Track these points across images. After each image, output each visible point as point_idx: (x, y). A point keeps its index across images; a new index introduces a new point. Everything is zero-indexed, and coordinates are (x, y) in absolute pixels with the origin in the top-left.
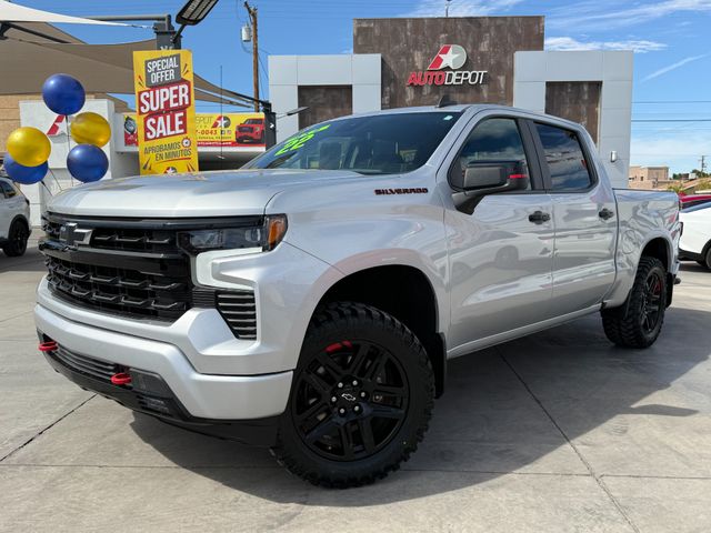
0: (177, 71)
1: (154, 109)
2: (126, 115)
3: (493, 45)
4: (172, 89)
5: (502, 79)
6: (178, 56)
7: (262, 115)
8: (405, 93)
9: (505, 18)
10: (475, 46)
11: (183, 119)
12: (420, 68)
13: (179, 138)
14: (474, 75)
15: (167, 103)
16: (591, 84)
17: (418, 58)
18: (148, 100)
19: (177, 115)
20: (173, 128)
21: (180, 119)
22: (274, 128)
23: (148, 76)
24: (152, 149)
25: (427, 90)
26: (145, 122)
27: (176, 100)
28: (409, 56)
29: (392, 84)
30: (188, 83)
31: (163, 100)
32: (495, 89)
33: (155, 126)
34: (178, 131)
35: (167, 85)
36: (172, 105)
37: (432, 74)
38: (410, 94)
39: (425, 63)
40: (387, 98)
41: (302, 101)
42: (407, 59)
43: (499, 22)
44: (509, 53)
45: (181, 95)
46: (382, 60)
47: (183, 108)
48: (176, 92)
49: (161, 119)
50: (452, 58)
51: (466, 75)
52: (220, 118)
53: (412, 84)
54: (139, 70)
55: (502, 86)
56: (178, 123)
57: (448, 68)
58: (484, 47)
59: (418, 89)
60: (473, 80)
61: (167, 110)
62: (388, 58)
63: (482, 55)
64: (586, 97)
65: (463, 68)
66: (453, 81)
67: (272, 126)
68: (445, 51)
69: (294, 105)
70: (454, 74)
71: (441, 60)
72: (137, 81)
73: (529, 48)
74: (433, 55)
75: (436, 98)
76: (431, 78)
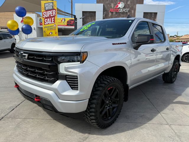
0: (53, 6)
1: (47, 16)
2: (40, 18)
3: (131, 2)
4: (51, 11)
5: (133, 11)
6: (53, 2)
7: (73, 18)
8: (109, 14)
10: (127, 2)
11: (54, 19)
12: (113, 7)
13: (53, 24)
14: (126, 10)
15: (50, 15)
16: (154, 13)
17: (112, 5)
18: (45, 14)
19: (53, 18)
20: (51, 22)
21: (53, 19)
22: (77, 22)
23: (45, 7)
24: (46, 27)
25: (114, 13)
26: (44, 19)
27: (52, 14)
28: (110, 4)
29: (106, 12)
30: (55, 10)
31: (49, 14)
33: (47, 21)
34: (53, 22)
35: (50, 10)
36: (51, 15)
37: (116, 9)
38: (110, 14)
39: (114, 7)
40: (104, 15)
41: (83, 15)
42: (110, 5)
44: (135, 5)
45: (54, 13)
46: (104, 5)
47: (54, 16)
48: (52, 12)
49: (48, 19)
50: (121, 5)
51: (124, 10)
52: (63, 19)
53: (111, 12)
54: (43, 6)
55: (133, 13)
56: (53, 20)
57: (120, 8)
58: (129, 3)
59: (112, 13)
60: (126, 11)
61: (50, 17)
62: (105, 5)
63: (128, 5)
64: (153, 16)
65: (123, 8)
66: (121, 11)
67: (76, 21)
68: (119, 4)
69: (81, 16)
70: (121, 9)
71: (118, 6)
72: (42, 9)
73: (140, 3)
74: (116, 4)
75: (117, 15)
76: (115, 10)
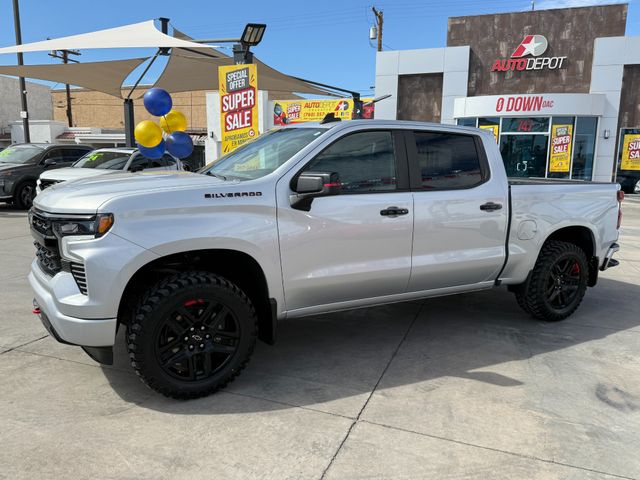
0: (247, 80)
1: (232, 109)
3: (574, 33)
4: (244, 93)
5: (580, 63)
6: (247, 69)
8: (489, 78)
9: (588, 8)
10: (557, 34)
11: (250, 115)
12: (504, 56)
13: (247, 130)
14: (554, 61)
15: (240, 104)
17: (503, 48)
18: (227, 102)
19: (246, 113)
20: (243, 123)
21: (248, 115)
23: (228, 84)
24: (230, 138)
25: (509, 75)
26: (226, 117)
27: (246, 102)
28: (495, 46)
29: (478, 71)
30: (254, 89)
31: (237, 102)
32: (573, 72)
33: (232, 121)
34: (247, 125)
35: (239, 90)
36: (243, 105)
37: (514, 61)
38: (494, 79)
39: (509, 51)
40: (473, 82)
41: (400, 88)
42: (493, 49)
43: (581, 12)
44: (589, 40)
45: (249, 98)
46: (471, 51)
47: (250, 108)
48: (246, 96)
49: (236, 116)
50: (534, 46)
51: (546, 61)
52: (340, 103)
53: (496, 70)
54: (222, 80)
55: (581, 69)
56: (247, 119)
57: (530, 55)
58: (566, 35)
59: (502, 74)
60: (552, 65)
61: (240, 110)
62: (477, 49)
63: (563, 42)
65: (544, 55)
66: (534, 67)
67: (359, 111)
68: (528, 41)
70: (535, 60)
71: (524, 49)
72: (221, 88)
73: (610, 34)
74: (517, 44)
75: (518, 81)
76: (514, 65)
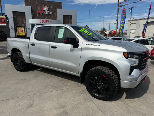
3: (53, 7)
5: (55, 13)
8: (37, 15)
9: (55, 2)
10: (50, 7)
12: (39, 10)
14: (50, 12)
16: (70, 16)
17: (39, 8)
22: (8, 21)
25: (41, 14)
28: (37, 7)
29: (34, 13)
32: (54, 15)
37: (42, 11)
38: (38, 15)
39: (40, 9)
40: (33, 15)
41: (14, 15)
42: (37, 8)
43: (54, 2)
44: (56, 9)
50: (45, 9)
51: (48, 12)
53: (38, 13)
55: (55, 15)
57: (45, 10)
58: (51, 7)
59: (39, 14)
62: (32, 7)
63: (51, 8)
64: (70, 18)
65: (48, 11)
66: (46, 13)
67: (8, 20)
68: (44, 7)
69: (12, 16)
70: (46, 12)
71: (43, 9)
73: (59, 8)
74: (42, 7)
75: (43, 16)
76: (42, 12)
